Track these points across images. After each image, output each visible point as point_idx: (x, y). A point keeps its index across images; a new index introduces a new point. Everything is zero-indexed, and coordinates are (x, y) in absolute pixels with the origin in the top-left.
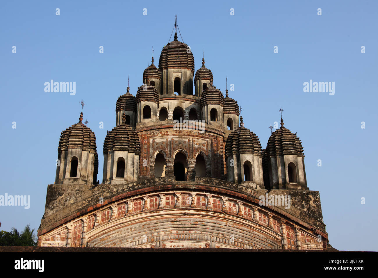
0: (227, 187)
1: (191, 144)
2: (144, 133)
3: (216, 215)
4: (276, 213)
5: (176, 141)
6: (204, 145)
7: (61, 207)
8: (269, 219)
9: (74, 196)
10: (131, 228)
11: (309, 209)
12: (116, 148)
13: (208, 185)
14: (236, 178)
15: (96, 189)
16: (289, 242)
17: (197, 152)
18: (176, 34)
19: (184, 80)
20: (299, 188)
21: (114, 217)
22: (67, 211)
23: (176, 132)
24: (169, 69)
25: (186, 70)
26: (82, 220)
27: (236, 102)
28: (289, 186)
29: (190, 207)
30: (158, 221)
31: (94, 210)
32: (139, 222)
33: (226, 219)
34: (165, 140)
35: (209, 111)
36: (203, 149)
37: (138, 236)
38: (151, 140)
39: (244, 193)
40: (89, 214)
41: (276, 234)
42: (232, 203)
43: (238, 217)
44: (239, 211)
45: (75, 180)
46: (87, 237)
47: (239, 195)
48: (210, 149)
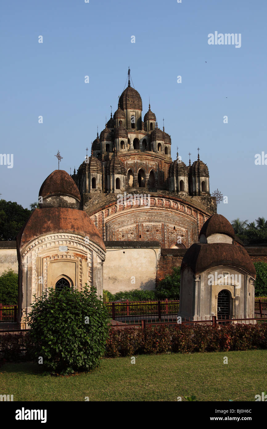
0: (172, 195)
1: (147, 164)
2: (121, 158)
3: (167, 209)
4: (196, 208)
5: (139, 163)
6: (154, 166)
7: (91, 205)
8: (192, 211)
9: (97, 199)
10: (126, 216)
11: (210, 206)
12: (115, 172)
13: (164, 194)
14: (176, 189)
15: (108, 196)
16: (200, 222)
17: (150, 169)
18: (129, 81)
19: (137, 117)
20: (207, 195)
21: (118, 211)
22: (95, 208)
23: (139, 158)
24: (128, 110)
25: (138, 110)
26: (102, 212)
27: (170, 136)
28: (202, 194)
29: (154, 205)
30: (139, 212)
31: (108, 207)
32: (130, 213)
33: (171, 211)
34: (132, 162)
35: (157, 144)
36: (154, 168)
37: (130, 220)
38: (125, 162)
39: (181, 198)
40: (106, 209)
41: (195, 218)
42: (175, 203)
43: (177, 210)
44: (178, 207)
45: (96, 190)
46: (105, 220)
47: (178, 199)
48: (157, 168)
